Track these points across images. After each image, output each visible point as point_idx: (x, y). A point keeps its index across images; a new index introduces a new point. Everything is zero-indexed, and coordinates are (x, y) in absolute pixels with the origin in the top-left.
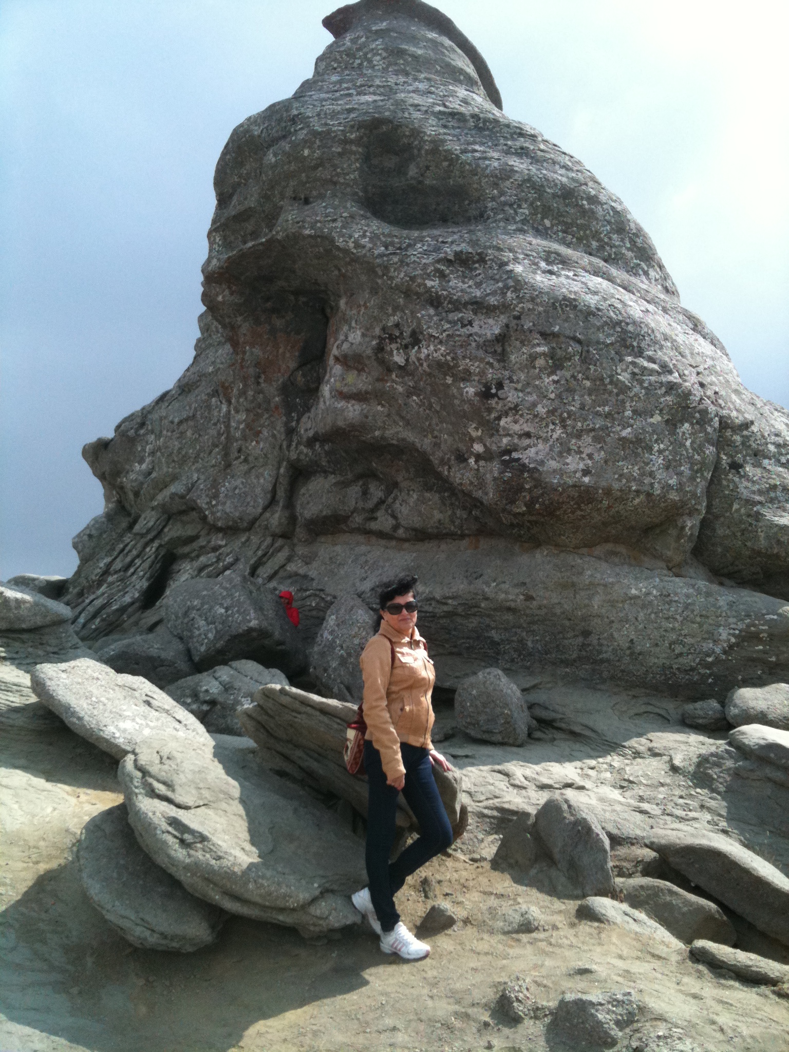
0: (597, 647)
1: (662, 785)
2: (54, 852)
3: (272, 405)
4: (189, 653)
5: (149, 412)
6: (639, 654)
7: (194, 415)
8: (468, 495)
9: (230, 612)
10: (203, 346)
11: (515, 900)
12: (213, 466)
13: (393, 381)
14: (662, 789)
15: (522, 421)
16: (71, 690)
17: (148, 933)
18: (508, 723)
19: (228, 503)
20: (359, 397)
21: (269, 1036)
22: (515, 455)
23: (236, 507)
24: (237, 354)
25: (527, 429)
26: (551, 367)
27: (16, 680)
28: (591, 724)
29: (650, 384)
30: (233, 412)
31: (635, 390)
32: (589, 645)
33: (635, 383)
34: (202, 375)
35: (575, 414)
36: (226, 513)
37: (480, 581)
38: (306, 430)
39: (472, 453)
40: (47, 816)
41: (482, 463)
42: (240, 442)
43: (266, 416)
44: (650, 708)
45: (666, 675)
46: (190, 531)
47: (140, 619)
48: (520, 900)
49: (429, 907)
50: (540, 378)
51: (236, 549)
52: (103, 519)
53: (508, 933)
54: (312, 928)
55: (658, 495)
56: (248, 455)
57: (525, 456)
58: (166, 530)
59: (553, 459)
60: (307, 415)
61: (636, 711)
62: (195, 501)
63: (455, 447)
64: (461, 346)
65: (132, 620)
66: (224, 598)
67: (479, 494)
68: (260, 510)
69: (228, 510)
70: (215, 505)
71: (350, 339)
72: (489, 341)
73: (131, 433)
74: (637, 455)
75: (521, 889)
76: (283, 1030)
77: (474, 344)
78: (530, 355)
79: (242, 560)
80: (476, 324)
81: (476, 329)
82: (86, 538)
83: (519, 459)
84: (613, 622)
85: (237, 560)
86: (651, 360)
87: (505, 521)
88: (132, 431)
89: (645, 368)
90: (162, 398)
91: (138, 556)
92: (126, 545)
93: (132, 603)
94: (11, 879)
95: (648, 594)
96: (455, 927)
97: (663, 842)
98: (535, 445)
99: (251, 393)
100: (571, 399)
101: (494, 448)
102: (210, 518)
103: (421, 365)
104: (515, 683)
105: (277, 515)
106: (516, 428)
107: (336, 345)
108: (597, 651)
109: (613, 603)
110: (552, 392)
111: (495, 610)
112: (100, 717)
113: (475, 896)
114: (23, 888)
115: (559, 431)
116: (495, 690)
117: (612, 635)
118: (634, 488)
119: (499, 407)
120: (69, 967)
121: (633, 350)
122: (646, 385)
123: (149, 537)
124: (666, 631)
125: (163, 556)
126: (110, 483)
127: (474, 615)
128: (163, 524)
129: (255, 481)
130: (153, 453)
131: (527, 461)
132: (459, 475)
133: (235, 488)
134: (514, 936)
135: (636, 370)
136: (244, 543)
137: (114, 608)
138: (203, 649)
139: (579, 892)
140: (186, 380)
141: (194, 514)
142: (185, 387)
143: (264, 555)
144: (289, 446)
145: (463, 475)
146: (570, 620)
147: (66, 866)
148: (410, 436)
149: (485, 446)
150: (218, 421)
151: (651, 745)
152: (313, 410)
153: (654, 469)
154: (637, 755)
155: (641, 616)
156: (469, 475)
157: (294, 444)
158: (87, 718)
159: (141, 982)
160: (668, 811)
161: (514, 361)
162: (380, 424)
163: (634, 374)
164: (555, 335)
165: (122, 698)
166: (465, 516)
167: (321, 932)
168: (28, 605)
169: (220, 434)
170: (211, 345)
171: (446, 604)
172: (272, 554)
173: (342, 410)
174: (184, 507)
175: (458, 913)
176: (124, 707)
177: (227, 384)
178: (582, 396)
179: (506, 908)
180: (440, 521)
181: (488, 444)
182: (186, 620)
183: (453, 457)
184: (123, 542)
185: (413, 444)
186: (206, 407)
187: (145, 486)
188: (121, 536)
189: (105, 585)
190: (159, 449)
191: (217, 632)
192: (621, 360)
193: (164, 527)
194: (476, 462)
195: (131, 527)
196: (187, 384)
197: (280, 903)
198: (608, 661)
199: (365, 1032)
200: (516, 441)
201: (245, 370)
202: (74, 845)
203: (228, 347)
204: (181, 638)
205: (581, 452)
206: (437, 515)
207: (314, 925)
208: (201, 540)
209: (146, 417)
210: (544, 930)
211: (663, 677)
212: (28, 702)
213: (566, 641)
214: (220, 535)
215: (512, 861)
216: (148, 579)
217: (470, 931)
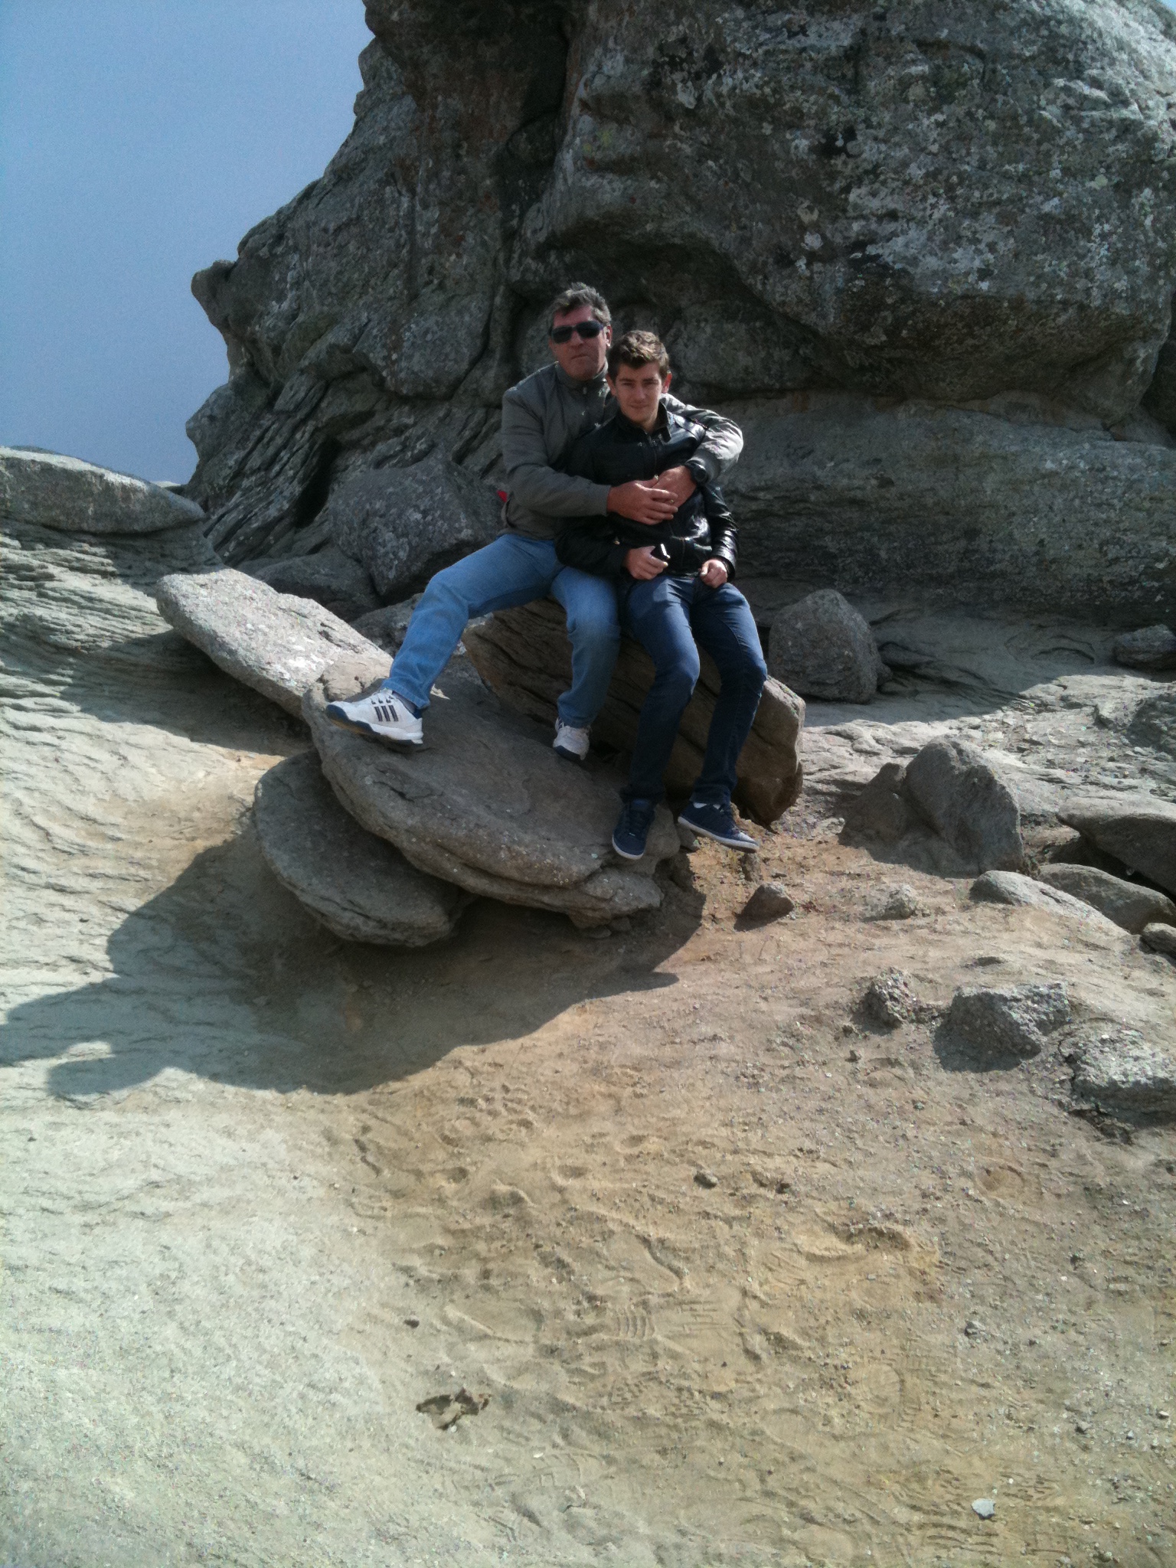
0: (987, 554)
1: (1083, 745)
2: (215, 825)
3: (481, 193)
4: (371, 581)
5: (289, 218)
6: (1053, 561)
7: (358, 217)
8: (793, 321)
9: (429, 518)
10: (369, 103)
11: (878, 879)
12: (391, 299)
13: (676, 136)
14: (1082, 750)
15: (884, 192)
16: (215, 613)
17: (359, 921)
18: (850, 669)
19: (417, 357)
20: (621, 167)
21: (538, 1051)
22: (871, 250)
23: (428, 362)
24: (424, 111)
25: (892, 206)
26: (933, 99)
27: (135, 603)
28: (974, 668)
29: (1093, 124)
30: (418, 208)
31: (1068, 133)
32: (976, 551)
33: (1068, 123)
34: (369, 151)
35: (969, 176)
36: (413, 372)
37: (808, 461)
38: (535, 232)
39: (802, 251)
40: (200, 781)
41: (817, 267)
42: (430, 257)
43: (471, 211)
44: (1064, 643)
45: (1091, 592)
46: (359, 406)
47: (294, 542)
48: (884, 879)
49: (752, 891)
50: (916, 119)
51: (432, 430)
52: (229, 392)
53: (872, 919)
54: (590, 914)
55: (1097, 308)
56: (445, 277)
57: (887, 252)
58: (323, 405)
59: (932, 253)
60: (535, 207)
61: (1041, 648)
62: (366, 356)
63: (775, 241)
64: (788, 69)
65: (283, 541)
66: (419, 497)
67: (811, 318)
68: (465, 366)
69: (416, 369)
70: (396, 361)
71: (605, 69)
72: (834, 59)
73: (264, 252)
74: (1066, 242)
75: (886, 867)
76: (557, 1042)
77: (808, 65)
78: (901, 81)
79: (441, 445)
80: (812, 31)
81: (812, 39)
82: (205, 421)
83: (878, 256)
84: (1014, 514)
85: (432, 447)
86: (1096, 83)
87: (851, 363)
88: (265, 249)
89: (1086, 97)
90: (308, 194)
91: (284, 447)
92: (267, 430)
93: (279, 520)
94: (158, 860)
95: (1072, 468)
96: (792, 914)
97: (1088, 814)
98: (904, 232)
99: (446, 174)
100: (964, 152)
101: (838, 240)
102: (390, 383)
103: (722, 105)
104: (860, 611)
105: (492, 373)
106: (875, 204)
107: (583, 80)
108: (988, 559)
109: (1015, 486)
110: (935, 141)
111: (831, 504)
112: (261, 651)
113: (818, 877)
114: (176, 871)
115: (943, 208)
116: (830, 621)
117: (1011, 535)
118: (1059, 297)
119: (848, 171)
120: (251, 972)
121: (1066, 68)
122: (1085, 125)
123: (300, 416)
124: (1096, 524)
125: (323, 445)
126: (236, 336)
127: (799, 514)
128: (319, 395)
129: (457, 319)
130: (297, 284)
131: (890, 259)
132: (780, 289)
133: (426, 332)
134: (881, 923)
135: (1071, 101)
136: (442, 420)
137: (255, 525)
138: (392, 574)
139: (973, 867)
140: (344, 160)
141: (365, 377)
142: (343, 171)
143: (474, 437)
144: (508, 260)
145: (786, 287)
146: (947, 514)
147: (234, 840)
148: (703, 229)
149: (824, 237)
150: (397, 223)
151: (1065, 693)
152: (545, 197)
153: (1093, 265)
154: (1043, 707)
155: (1059, 502)
156: (796, 288)
157: (516, 256)
158: (241, 652)
159: (353, 988)
160: (1092, 779)
161: (873, 91)
162: (653, 211)
163: (1067, 108)
164: (941, 45)
165: (288, 626)
166: (787, 359)
167: (603, 918)
168: (140, 496)
169: (399, 246)
170: (380, 101)
171: (755, 499)
172: (486, 435)
173: (594, 191)
174: (350, 367)
175: (798, 897)
176: (294, 640)
177: (408, 162)
178: (982, 147)
179: (865, 888)
180: (747, 368)
181: (829, 235)
182: (365, 533)
183: (771, 260)
184: (260, 426)
185: (707, 242)
186: (377, 202)
187: (289, 336)
188: (257, 417)
189: (239, 494)
190: (307, 275)
191: (411, 548)
192: (1047, 85)
193: (321, 400)
194: (809, 265)
195: (270, 403)
196: (346, 166)
197: (546, 879)
198: (1003, 574)
199: (673, 1043)
200: (874, 226)
201: (437, 135)
202: (242, 815)
203: (409, 102)
204: (358, 561)
205: (979, 241)
206: (744, 359)
207: (594, 910)
208: (377, 416)
209: (284, 225)
210: (924, 915)
211: (1087, 596)
212: (154, 633)
213: (940, 548)
214: (406, 409)
215: (872, 832)
216: (301, 482)
217: (813, 919)
